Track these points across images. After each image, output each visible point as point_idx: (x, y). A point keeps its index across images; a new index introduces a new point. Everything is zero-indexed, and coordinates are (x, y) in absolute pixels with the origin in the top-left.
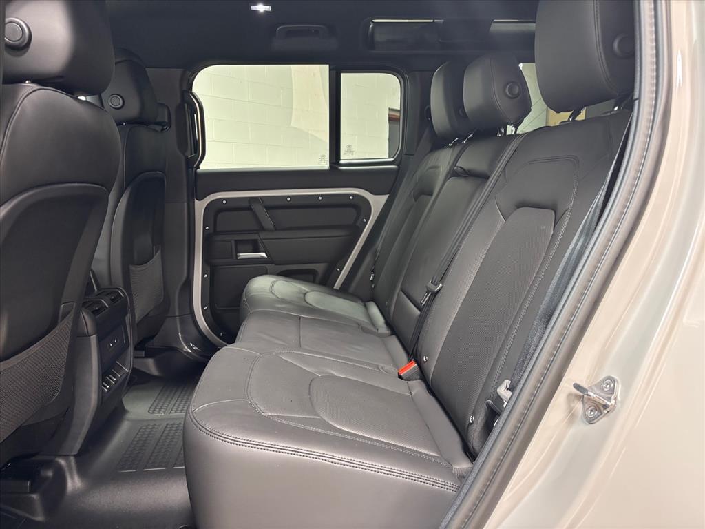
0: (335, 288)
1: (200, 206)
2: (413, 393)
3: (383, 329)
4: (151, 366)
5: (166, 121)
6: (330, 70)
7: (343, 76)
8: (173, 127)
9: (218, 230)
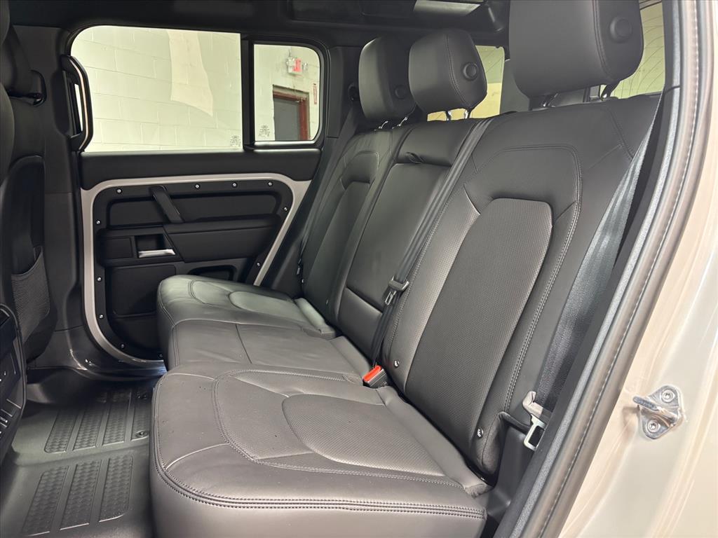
0: (255, 284)
1: (88, 197)
2: (387, 403)
3: (327, 330)
4: (38, 393)
5: (40, 92)
6: (242, 40)
7: (257, 47)
8: (49, 101)
9: (112, 223)
